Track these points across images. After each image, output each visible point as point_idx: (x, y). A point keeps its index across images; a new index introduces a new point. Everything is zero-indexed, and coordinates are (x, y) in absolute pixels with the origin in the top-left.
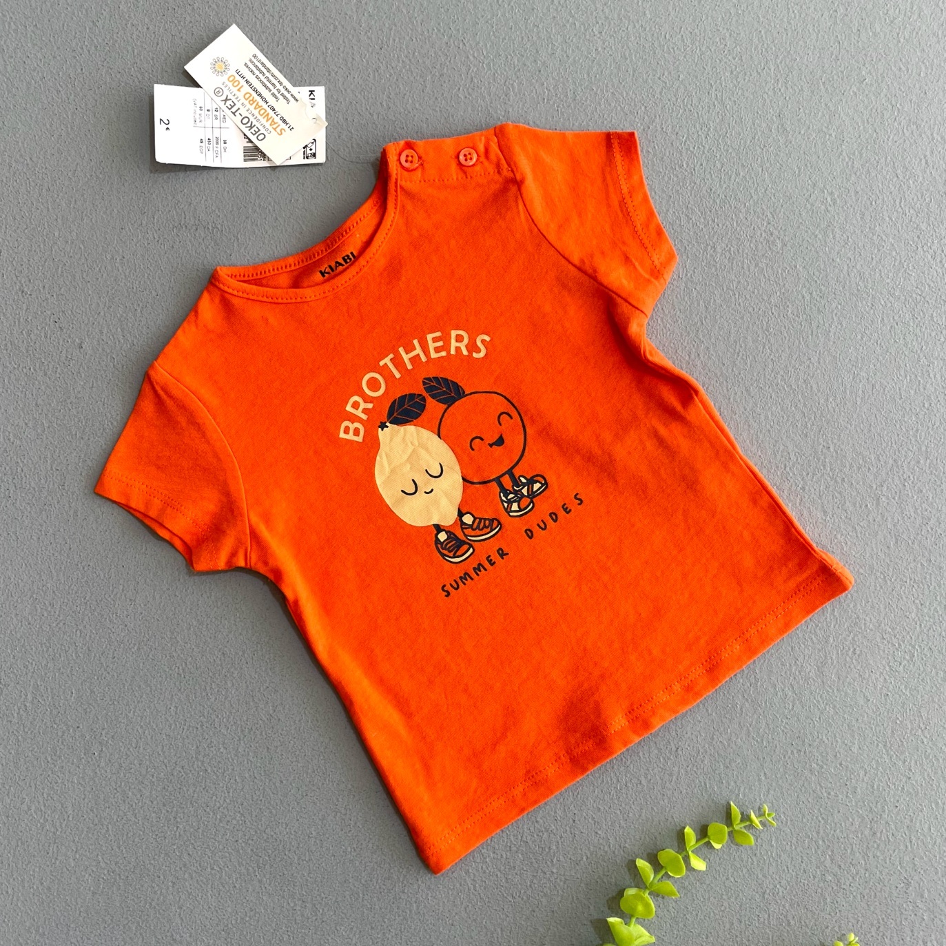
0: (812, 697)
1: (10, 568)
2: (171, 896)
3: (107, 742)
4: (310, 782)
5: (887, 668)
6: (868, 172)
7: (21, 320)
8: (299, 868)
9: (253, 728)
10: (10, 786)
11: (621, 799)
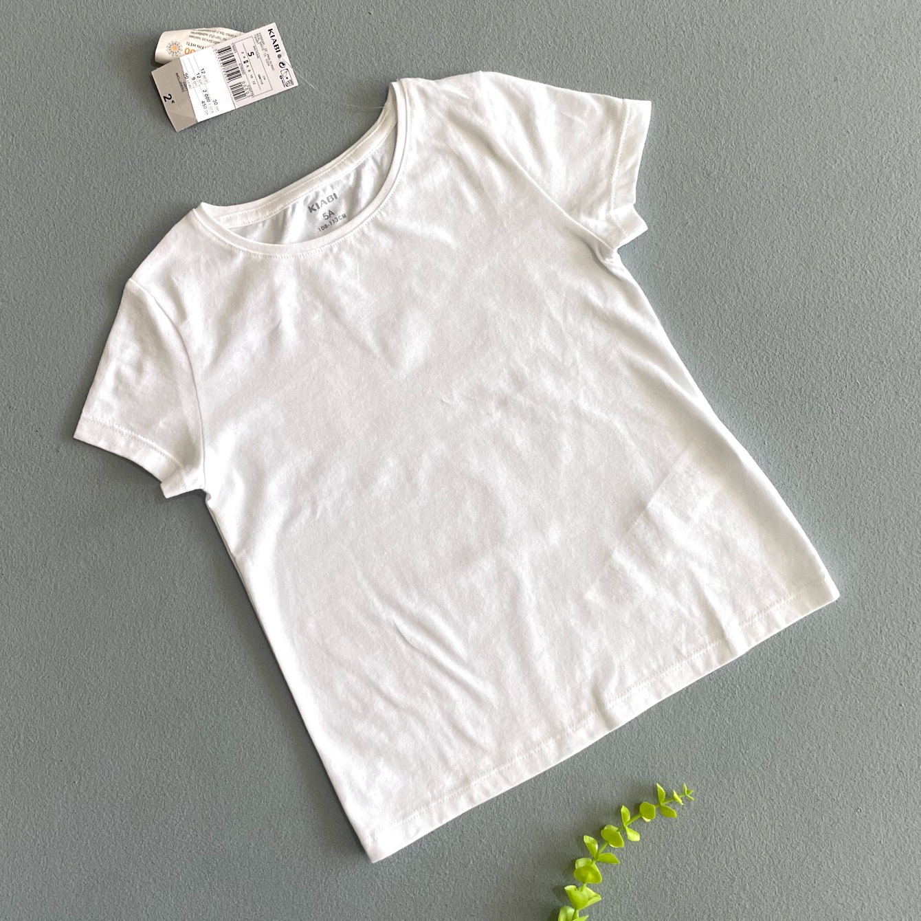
0: (653, 729)
1: (4, 632)
2: (139, 897)
3: (85, 773)
4: (248, 803)
5: (714, 704)
6: (692, 299)
7: (9, 430)
8: (241, 872)
9: (202, 761)
10: (8, 809)
11: (500, 813)
